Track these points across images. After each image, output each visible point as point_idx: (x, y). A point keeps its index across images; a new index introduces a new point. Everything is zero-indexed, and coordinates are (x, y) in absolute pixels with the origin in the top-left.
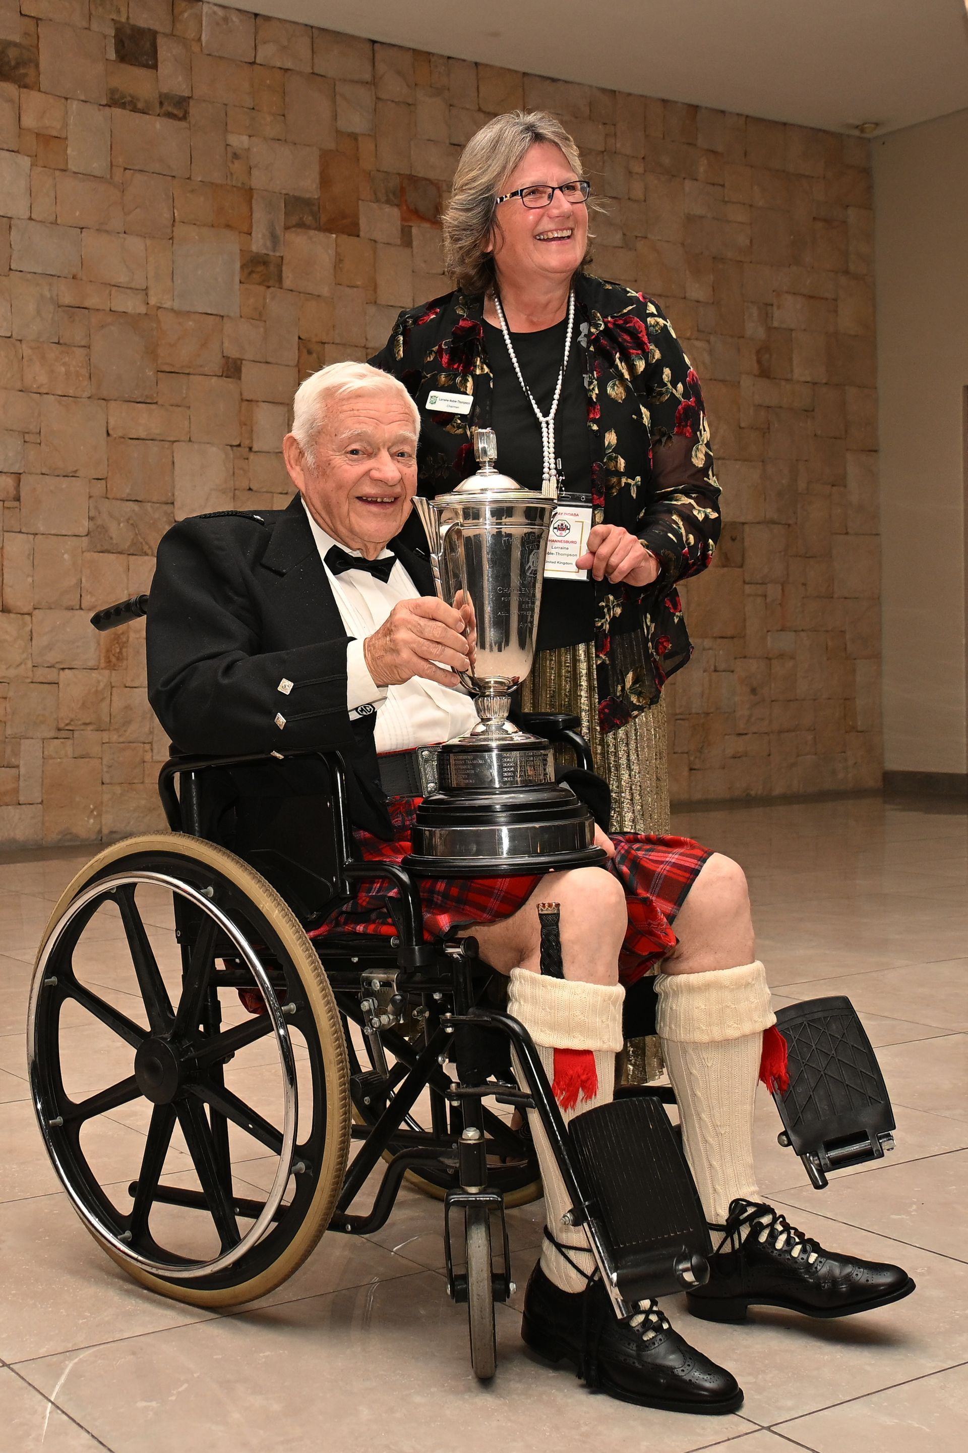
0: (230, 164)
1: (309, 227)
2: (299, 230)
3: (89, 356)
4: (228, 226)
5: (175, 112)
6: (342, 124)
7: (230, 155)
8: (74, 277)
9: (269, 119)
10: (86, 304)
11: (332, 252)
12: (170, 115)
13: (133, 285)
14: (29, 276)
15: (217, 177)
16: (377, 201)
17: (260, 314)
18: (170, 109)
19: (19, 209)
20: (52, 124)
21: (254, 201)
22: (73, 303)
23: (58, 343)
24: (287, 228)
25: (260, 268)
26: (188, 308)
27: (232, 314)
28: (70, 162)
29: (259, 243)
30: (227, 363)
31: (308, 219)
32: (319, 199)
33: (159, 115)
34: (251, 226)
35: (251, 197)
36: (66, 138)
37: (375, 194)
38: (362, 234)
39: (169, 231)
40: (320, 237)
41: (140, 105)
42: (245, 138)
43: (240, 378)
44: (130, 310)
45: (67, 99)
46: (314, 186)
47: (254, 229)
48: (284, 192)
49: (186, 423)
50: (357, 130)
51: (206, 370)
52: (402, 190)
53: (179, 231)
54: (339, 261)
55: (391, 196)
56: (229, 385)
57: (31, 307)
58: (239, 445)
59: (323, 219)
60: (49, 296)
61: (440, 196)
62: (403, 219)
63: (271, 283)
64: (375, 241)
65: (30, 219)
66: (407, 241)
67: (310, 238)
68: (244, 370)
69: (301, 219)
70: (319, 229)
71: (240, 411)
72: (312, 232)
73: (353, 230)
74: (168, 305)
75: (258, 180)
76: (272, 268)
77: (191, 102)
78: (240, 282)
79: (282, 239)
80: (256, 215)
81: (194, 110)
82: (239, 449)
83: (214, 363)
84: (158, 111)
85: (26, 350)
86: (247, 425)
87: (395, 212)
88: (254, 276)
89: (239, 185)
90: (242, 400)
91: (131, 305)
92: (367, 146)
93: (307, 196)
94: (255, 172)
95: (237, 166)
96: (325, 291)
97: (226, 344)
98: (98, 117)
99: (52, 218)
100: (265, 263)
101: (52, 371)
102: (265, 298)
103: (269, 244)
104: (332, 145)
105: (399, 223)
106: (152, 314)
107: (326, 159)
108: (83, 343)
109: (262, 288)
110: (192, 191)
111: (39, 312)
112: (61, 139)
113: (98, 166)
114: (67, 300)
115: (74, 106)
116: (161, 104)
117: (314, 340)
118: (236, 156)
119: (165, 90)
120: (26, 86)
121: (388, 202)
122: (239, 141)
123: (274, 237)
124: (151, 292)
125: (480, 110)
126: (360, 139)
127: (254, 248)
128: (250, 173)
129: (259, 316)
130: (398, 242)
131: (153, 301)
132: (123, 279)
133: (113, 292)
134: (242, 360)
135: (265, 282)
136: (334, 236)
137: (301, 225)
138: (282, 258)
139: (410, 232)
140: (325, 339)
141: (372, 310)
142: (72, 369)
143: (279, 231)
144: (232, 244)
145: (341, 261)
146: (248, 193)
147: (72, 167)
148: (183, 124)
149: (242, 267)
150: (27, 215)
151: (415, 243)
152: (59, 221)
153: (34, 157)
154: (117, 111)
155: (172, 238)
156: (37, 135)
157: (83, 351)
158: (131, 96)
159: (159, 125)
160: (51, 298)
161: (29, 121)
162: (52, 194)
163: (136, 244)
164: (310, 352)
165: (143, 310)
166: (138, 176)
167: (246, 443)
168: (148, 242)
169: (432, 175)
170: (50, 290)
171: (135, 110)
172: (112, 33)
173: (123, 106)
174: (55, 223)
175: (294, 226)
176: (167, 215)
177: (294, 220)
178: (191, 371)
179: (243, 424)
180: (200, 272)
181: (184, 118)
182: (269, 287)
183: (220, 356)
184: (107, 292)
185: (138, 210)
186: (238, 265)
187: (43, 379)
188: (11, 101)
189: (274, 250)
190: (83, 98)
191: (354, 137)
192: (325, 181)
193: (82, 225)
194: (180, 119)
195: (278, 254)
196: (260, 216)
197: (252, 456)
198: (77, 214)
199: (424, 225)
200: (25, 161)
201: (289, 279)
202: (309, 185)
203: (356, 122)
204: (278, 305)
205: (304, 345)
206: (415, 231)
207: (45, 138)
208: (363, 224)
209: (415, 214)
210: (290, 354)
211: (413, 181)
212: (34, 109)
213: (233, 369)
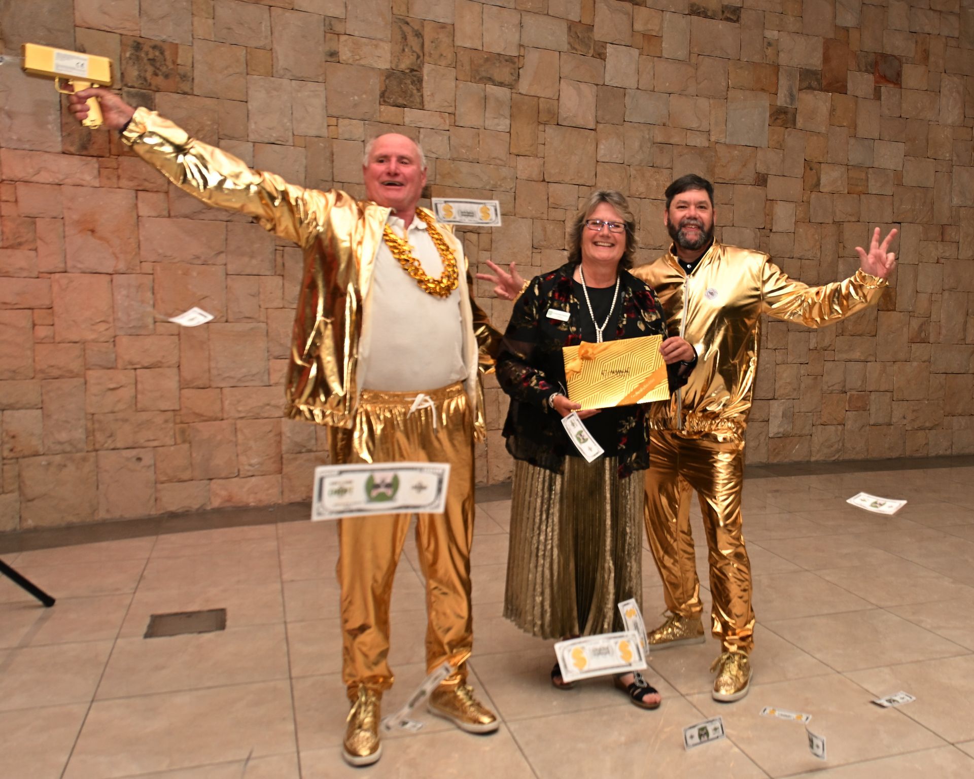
0: (766, 50)
1: (814, 89)
2: (808, 91)
3: (671, 174)
4: (763, 90)
5: (732, 17)
6: (839, 22)
7: (765, 44)
8: (664, 125)
9: (792, 19)
10: (672, 141)
11: (828, 105)
12: (728, 19)
13: (700, 129)
14: (635, 125)
15: (757, 58)
16: (860, 71)
17: (781, 146)
18: (728, 15)
19: (631, 83)
20: (653, 27)
21: (780, 73)
22: (663, 141)
23: (653, 167)
24: (800, 90)
25: (782, 116)
26: (735, 143)
27: (763, 146)
28: (664, 52)
29: (782, 100)
30: (758, 177)
31: (814, 84)
32: (822, 70)
33: (721, 20)
34: (777, 89)
35: (778, 70)
36: (662, 37)
37: (859, 66)
38: (849, 92)
39: (724, 94)
40: (822, 95)
41: (709, 14)
42: (776, 33)
43: (766, 186)
44: (698, 145)
45: (663, 11)
46: (819, 62)
47: (779, 91)
48: (799, 66)
49: (731, 215)
50: (849, 25)
51: (745, 181)
52: (876, 63)
53: (731, 93)
54: (832, 110)
55: (869, 67)
56: (759, 190)
57: (637, 144)
58: (764, 228)
59: (824, 83)
60: (647, 137)
61: (901, 66)
62: (876, 82)
63: (789, 125)
64: (857, 97)
65: (638, 88)
66: (877, 96)
67: (815, 96)
68: (769, 181)
69: (810, 83)
70: (821, 90)
71: (765, 207)
72: (816, 92)
73: (843, 90)
74: (723, 141)
75: (783, 59)
76: (790, 116)
77: (742, 10)
78: (769, 125)
79: (797, 97)
80: (781, 82)
81: (744, 15)
82: (764, 230)
83: (750, 176)
84: (721, 17)
85: (633, 171)
86: (769, 215)
87: (871, 77)
88: (778, 121)
89: (771, 63)
90: (767, 200)
91: (699, 141)
92: (854, 35)
93: (815, 69)
94: (782, 55)
95: (769, 51)
96: (823, 129)
97: (758, 165)
98: (683, 22)
99: (651, 88)
100: (785, 113)
101: (648, 184)
102: (784, 135)
103: (788, 100)
104: (831, 36)
105: (873, 85)
106: (712, 147)
107: (828, 45)
108: (669, 166)
109: (783, 129)
110: (741, 68)
111: (641, 147)
112: (659, 38)
113: (682, 54)
114: (659, 140)
115: (668, 15)
116: (723, 12)
117: (816, 160)
118: (769, 44)
119: (726, 3)
120: (637, 4)
121: (866, 71)
122: (772, 34)
123: (792, 96)
124: (712, 133)
125: (930, 9)
126: (850, 30)
127: (779, 104)
128: (778, 55)
129: (780, 146)
130: (872, 97)
131: (713, 139)
132: (694, 125)
133: (688, 134)
134: (767, 175)
135: (785, 125)
136: (830, 94)
137: (810, 88)
138: (796, 109)
139: (880, 91)
140: (821, 160)
141: (852, 141)
142: (661, 182)
143: (795, 91)
144: (765, 101)
145: (834, 110)
146: (776, 68)
147: (665, 55)
148: (737, 25)
149: (770, 116)
150: (636, 86)
151: (883, 98)
152: (656, 90)
153: (641, 49)
154: (695, 18)
155: (726, 99)
156: (644, 35)
157: (668, 171)
158: (703, 7)
159: (720, 26)
160: (649, 138)
161: (638, 26)
162: (652, 74)
163: (703, 103)
164: (811, 169)
165: (706, 144)
166: (707, 59)
167: (769, 226)
168: (711, 101)
169: (896, 53)
170: (649, 134)
171: (706, 16)
173: (698, 14)
174: (654, 91)
175: (805, 89)
176: (724, 84)
177: (805, 84)
178: (735, 182)
179: (766, 215)
180: (743, 120)
181: (737, 21)
182: (787, 128)
183: (754, 172)
184: (684, 134)
185: (706, 81)
186: (768, 114)
187: (642, 189)
188: (627, 14)
189: (791, 104)
190: (673, 10)
191: (846, 29)
192: (826, 59)
193: (669, 91)
194: (735, 22)
195: (794, 107)
196: (783, 82)
197: (771, 235)
198: (667, 84)
199: (892, 85)
200: (635, 52)
201: (800, 122)
202: (816, 62)
203: (848, 19)
204: (792, 139)
205: (808, 164)
206: (883, 89)
207: (649, 37)
208: (850, 85)
209: (885, 78)
210: (799, 170)
211: (884, 56)
212: (644, 19)
213: (761, 180)
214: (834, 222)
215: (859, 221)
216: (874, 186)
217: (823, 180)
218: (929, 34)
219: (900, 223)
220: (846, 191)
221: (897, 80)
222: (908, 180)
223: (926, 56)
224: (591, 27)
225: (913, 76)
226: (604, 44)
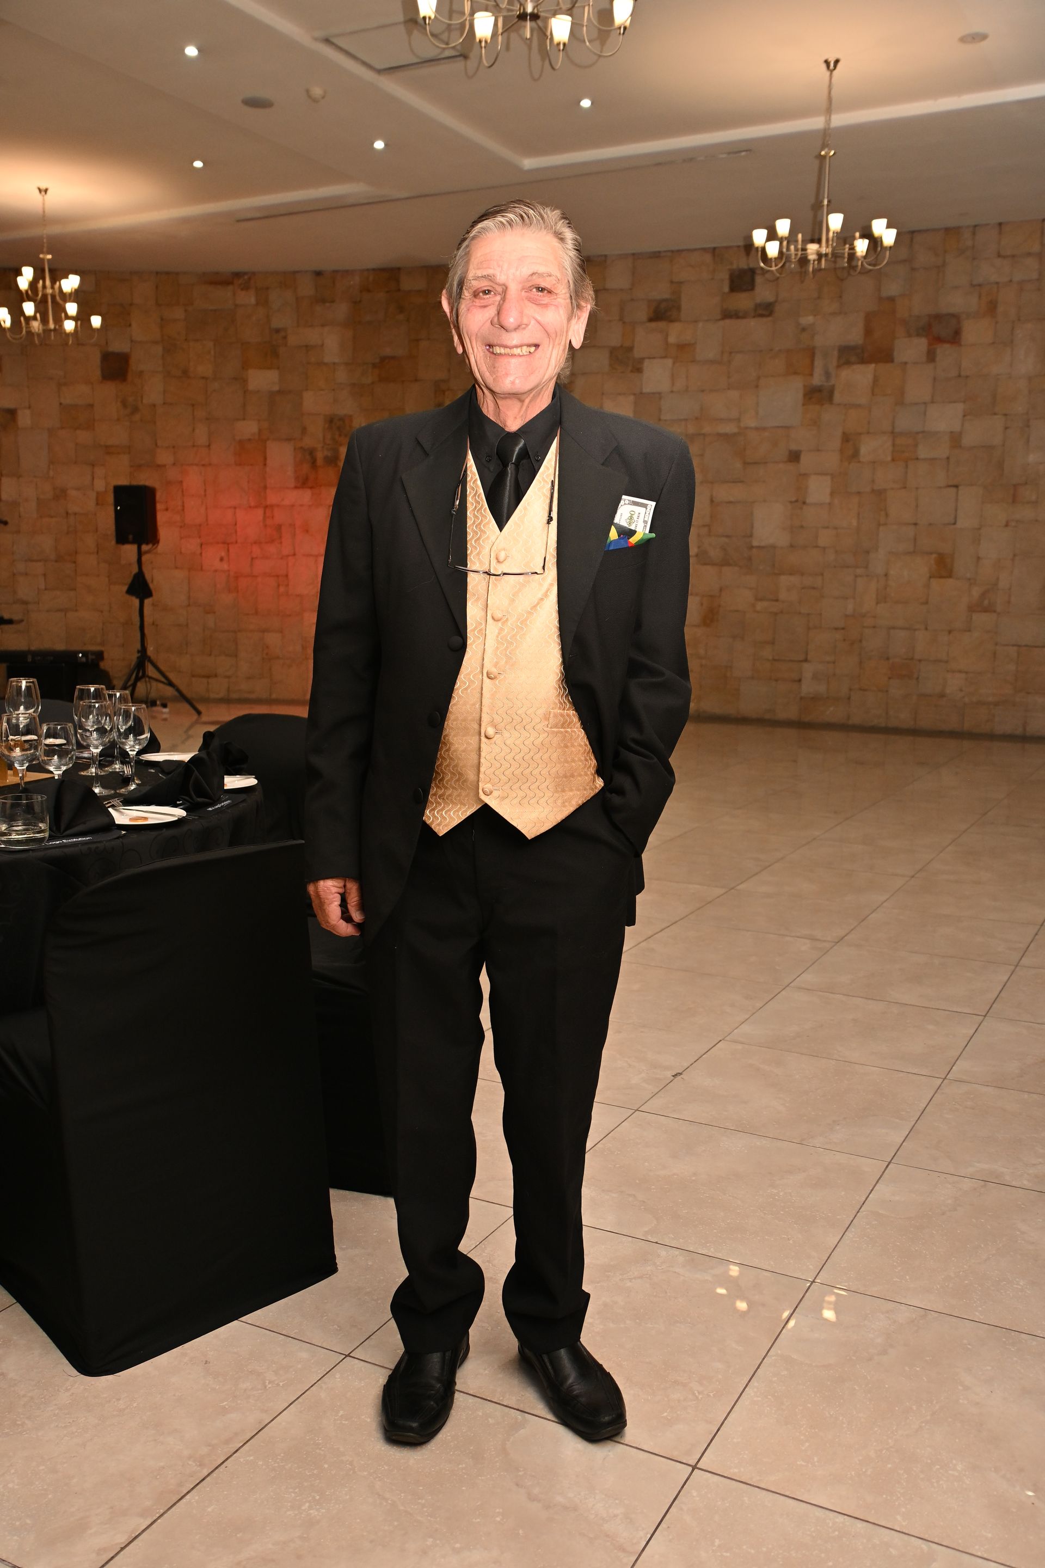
0: (802, 336)
1: (853, 363)
2: (847, 366)
4: (795, 373)
5: (765, 312)
6: (883, 293)
7: (800, 330)
9: (829, 302)
11: (870, 377)
12: (762, 316)
15: (791, 345)
16: (910, 336)
17: (816, 422)
18: (762, 312)
20: (688, 337)
21: (816, 355)
24: (839, 367)
25: (818, 394)
26: (765, 425)
27: (796, 425)
28: (697, 356)
29: (817, 379)
30: (792, 454)
31: (855, 359)
32: (863, 344)
33: (754, 317)
34: (813, 370)
35: (814, 353)
36: (695, 343)
37: (908, 332)
38: (896, 360)
39: (756, 383)
40: (863, 367)
41: (744, 314)
42: (811, 318)
43: (799, 462)
44: (730, 432)
45: (697, 322)
46: (860, 337)
47: (815, 371)
48: (837, 345)
49: (762, 491)
50: (895, 294)
51: (777, 460)
52: (929, 325)
53: (763, 382)
54: (876, 381)
55: (921, 331)
56: (791, 467)
58: (797, 501)
59: (866, 356)
61: (959, 323)
62: (930, 344)
63: (825, 402)
64: (906, 363)
65: (672, 391)
66: (931, 357)
67: (856, 370)
68: (802, 457)
69: (848, 359)
70: (862, 363)
71: (798, 482)
72: (855, 367)
73: (889, 359)
74: (753, 425)
75: (819, 341)
76: (827, 393)
77: (776, 304)
78: (803, 405)
79: (834, 374)
80: (816, 363)
81: (777, 308)
82: (797, 503)
84: (753, 315)
86: (803, 489)
87: (924, 341)
88: (813, 400)
89: (806, 347)
90: (799, 475)
92: (902, 303)
93: (855, 344)
94: (817, 337)
95: (805, 337)
96: (864, 401)
97: (790, 443)
98: (716, 327)
99: (685, 389)
100: (823, 391)
102: (820, 412)
103: (825, 378)
104: (874, 308)
105: (926, 347)
106: (743, 432)
107: (870, 318)
109: (818, 406)
110: (773, 357)
112: (693, 345)
113: (714, 355)
115: (700, 325)
116: (756, 310)
117: (854, 432)
118: (804, 330)
119: (758, 300)
120: (671, 321)
121: (918, 335)
122: (807, 320)
123: (827, 375)
124: (742, 420)
125: (999, 256)
126: (897, 299)
127: (814, 383)
128: (814, 338)
130: (925, 360)
131: (743, 425)
132: (725, 415)
133: (720, 424)
134: (800, 451)
135: (820, 403)
136: (873, 365)
137: (848, 363)
138: (833, 386)
139: (934, 352)
140: (860, 431)
141: (899, 408)
143: (833, 369)
144: (798, 383)
145: (878, 380)
146: (812, 351)
147: (698, 359)
148: (770, 319)
149: (805, 395)
150: (671, 389)
151: (938, 359)
152: (690, 390)
153: (675, 358)
154: (727, 321)
155: (757, 387)
156: (678, 345)
158: (736, 310)
159: (752, 323)
161: (672, 339)
162: (686, 376)
163: (734, 395)
164: (850, 441)
165: (736, 431)
166: (738, 355)
167: (801, 499)
168: (743, 392)
169: (953, 311)
171: (739, 318)
172: (727, 277)
173: (730, 317)
174: (687, 391)
175: (843, 365)
176: (756, 374)
177: (843, 361)
178: (767, 461)
179: (800, 489)
180: (775, 404)
181: (770, 315)
182: (822, 405)
183: (787, 450)
184: (716, 423)
185: (737, 374)
186: (802, 395)
188: (662, 331)
189: (827, 382)
190: (706, 319)
191: (892, 299)
192: (868, 332)
193: (702, 389)
194: (768, 316)
195: (830, 384)
196: (819, 363)
197: (805, 507)
198: (700, 383)
199: (947, 346)
200: (669, 362)
201: (837, 397)
202: (855, 336)
203: (892, 288)
204: (829, 415)
205: (846, 438)
206: (939, 351)
207: (682, 347)
208: (895, 354)
209: (939, 340)
210: (836, 443)
211: (938, 317)
212: (676, 332)
213: (794, 457)
214: (873, 491)
215: (905, 488)
216: (923, 452)
217: (863, 450)
218: (997, 283)
219: (956, 486)
220: (889, 458)
221: (955, 338)
222: (967, 441)
223: (992, 308)
224: (630, 349)
225: (974, 332)
226: (641, 360)
